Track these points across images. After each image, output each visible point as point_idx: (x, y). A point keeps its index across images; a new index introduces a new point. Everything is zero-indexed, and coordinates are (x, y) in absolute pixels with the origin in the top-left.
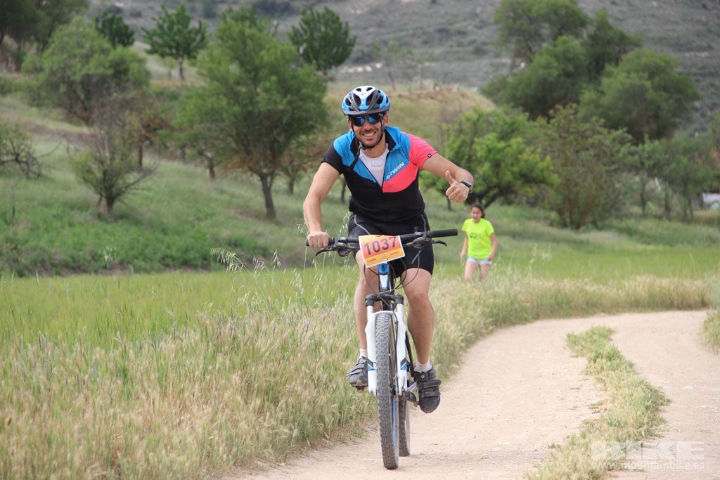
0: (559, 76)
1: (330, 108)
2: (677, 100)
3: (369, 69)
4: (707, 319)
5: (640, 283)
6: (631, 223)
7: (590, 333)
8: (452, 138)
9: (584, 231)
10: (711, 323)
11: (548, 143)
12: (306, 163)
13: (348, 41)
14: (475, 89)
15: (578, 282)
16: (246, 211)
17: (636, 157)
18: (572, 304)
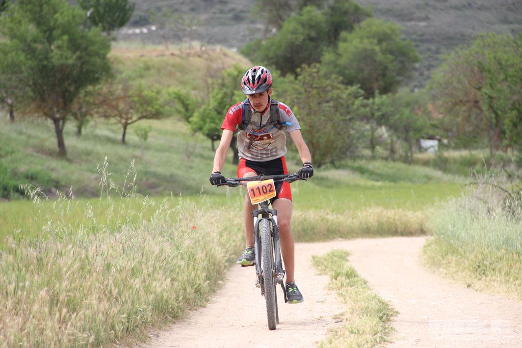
0: (304, 40)
1: (112, 63)
2: (401, 62)
3: (145, 30)
4: (425, 244)
5: (372, 214)
6: (362, 163)
7: (331, 255)
8: (216, 91)
9: (324, 170)
10: (429, 248)
11: (295, 96)
12: (93, 110)
13: (127, 7)
14: (234, 50)
15: (320, 212)
16: (41, 150)
17: (368, 109)
18: (316, 231)
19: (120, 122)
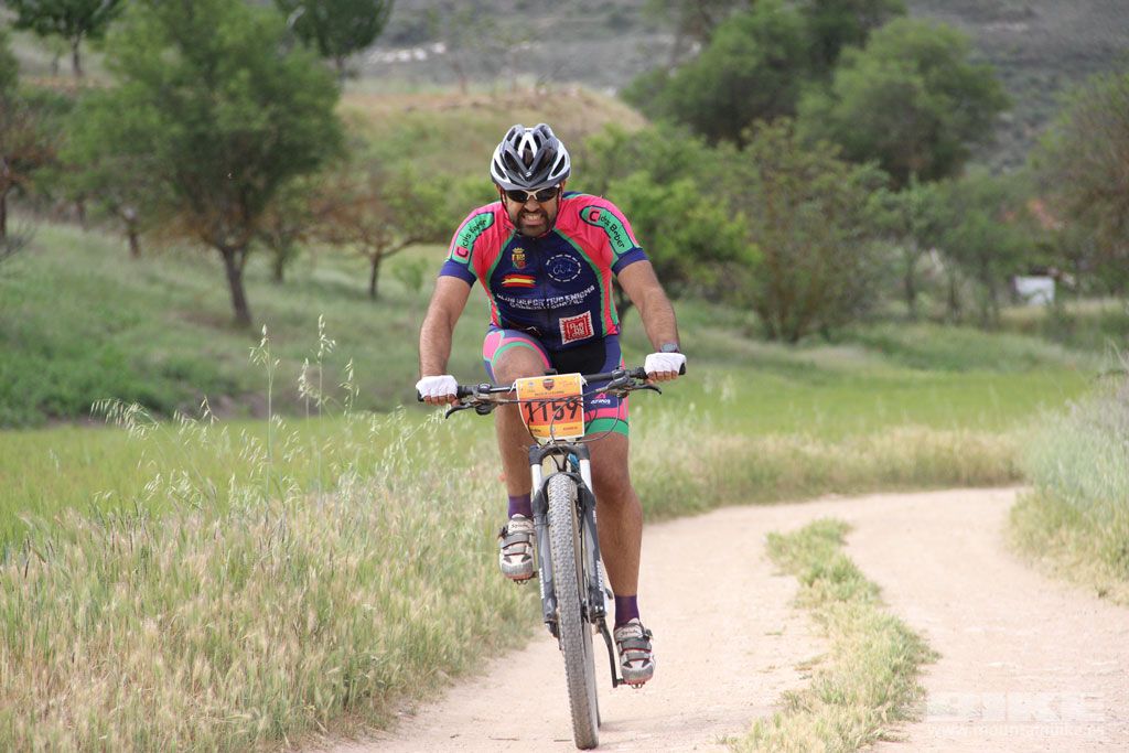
0: (759, 68)
1: (347, 127)
2: (971, 111)
3: (420, 54)
4: (1015, 504)
5: (901, 440)
6: (888, 330)
7: (808, 532)
9: (806, 347)
10: (1022, 512)
11: (740, 188)
12: (306, 227)
13: (377, 3)
14: (610, 92)
15: (790, 439)
16: (197, 315)
17: (896, 214)
18: (780, 479)
19: (364, 252)
